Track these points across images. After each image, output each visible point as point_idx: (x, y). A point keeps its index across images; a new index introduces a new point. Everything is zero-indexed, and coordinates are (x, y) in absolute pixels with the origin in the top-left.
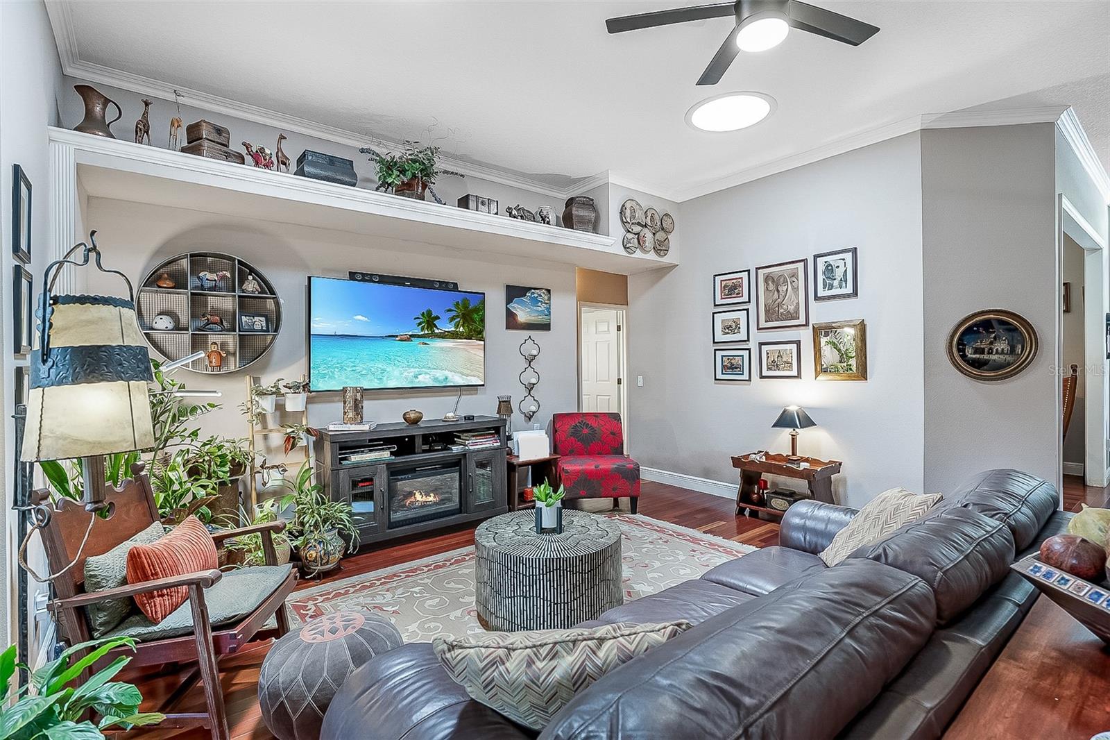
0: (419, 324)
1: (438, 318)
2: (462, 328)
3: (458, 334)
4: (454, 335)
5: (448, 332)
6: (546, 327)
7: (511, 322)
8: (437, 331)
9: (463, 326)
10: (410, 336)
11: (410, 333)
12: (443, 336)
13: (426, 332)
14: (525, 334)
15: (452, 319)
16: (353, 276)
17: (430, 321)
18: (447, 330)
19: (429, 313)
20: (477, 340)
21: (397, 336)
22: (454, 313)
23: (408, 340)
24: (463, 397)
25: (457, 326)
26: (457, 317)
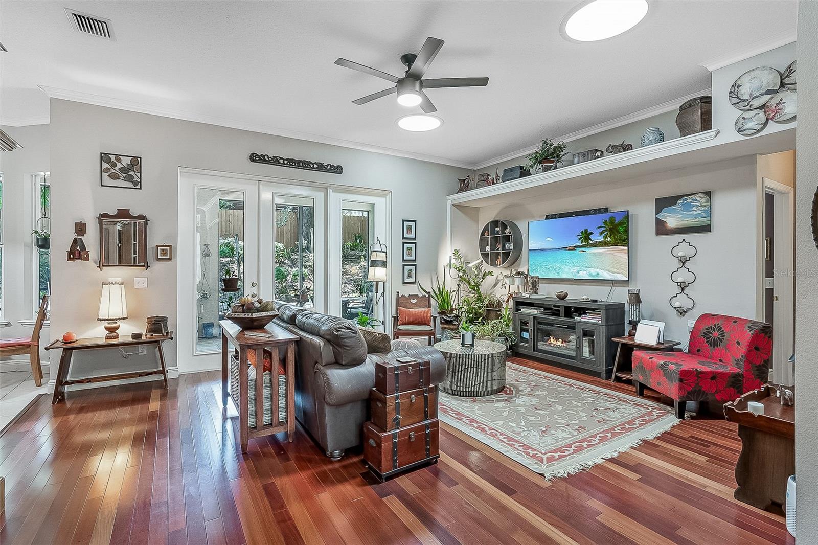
0: (580, 239)
1: (592, 233)
2: (609, 238)
3: (606, 243)
4: (604, 244)
5: (599, 242)
6: (706, 228)
7: (661, 229)
8: (591, 242)
9: (610, 237)
10: (574, 247)
11: (575, 245)
12: (595, 245)
13: (584, 243)
14: (679, 238)
15: (602, 233)
16: (547, 218)
17: (586, 236)
18: (598, 241)
19: (586, 230)
20: (621, 246)
21: (567, 248)
22: (603, 229)
23: (574, 249)
24: (614, 288)
25: (605, 237)
26: (605, 230)
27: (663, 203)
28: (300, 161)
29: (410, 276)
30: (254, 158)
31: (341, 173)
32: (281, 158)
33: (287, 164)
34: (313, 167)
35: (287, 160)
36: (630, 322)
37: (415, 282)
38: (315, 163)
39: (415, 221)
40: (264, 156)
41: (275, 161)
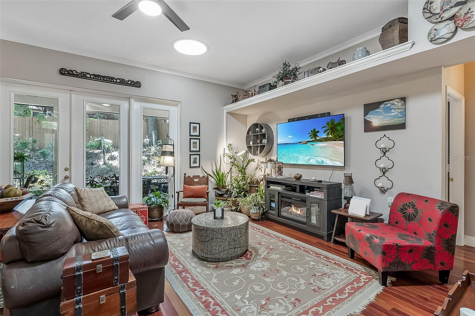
0: (310, 136)
1: (318, 132)
2: (330, 135)
3: (328, 139)
4: (326, 140)
5: (323, 138)
6: (402, 126)
7: (368, 127)
8: (318, 138)
9: (331, 134)
10: (307, 142)
11: (307, 141)
12: (320, 141)
13: (313, 139)
14: (381, 133)
15: (325, 131)
16: (289, 121)
17: (315, 134)
18: (323, 137)
19: (315, 130)
20: (339, 141)
21: (302, 142)
22: (326, 128)
23: (306, 143)
24: (334, 172)
25: (328, 134)
26: (328, 130)
27: (370, 108)
28: (104, 77)
29: (195, 162)
30: (63, 72)
31: (140, 87)
32: (89, 74)
33: (93, 78)
34: (116, 82)
35: (93, 75)
36: (345, 198)
37: (199, 167)
38: (118, 79)
39: (199, 124)
40: (72, 71)
41: (83, 75)
